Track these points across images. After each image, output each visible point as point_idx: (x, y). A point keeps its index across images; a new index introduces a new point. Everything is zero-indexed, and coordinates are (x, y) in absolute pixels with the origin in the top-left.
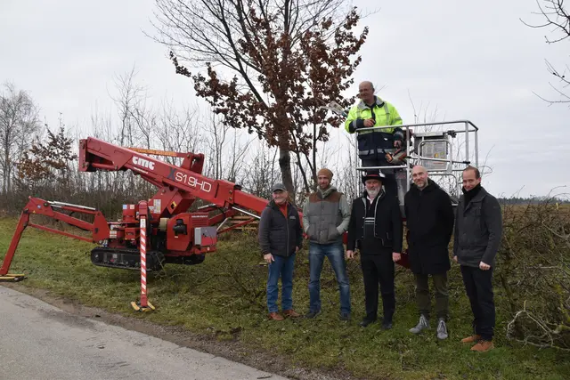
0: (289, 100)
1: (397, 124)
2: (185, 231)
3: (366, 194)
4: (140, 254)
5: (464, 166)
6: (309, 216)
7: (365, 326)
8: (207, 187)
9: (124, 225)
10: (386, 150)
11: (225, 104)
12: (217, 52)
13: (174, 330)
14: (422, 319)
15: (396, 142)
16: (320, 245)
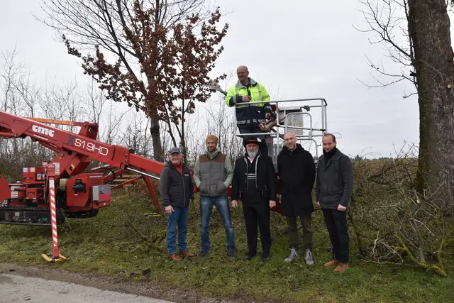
0: (163, 80)
1: (266, 101)
2: (84, 189)
3: (247, 155)
4: (50, 211)
5: (321, 133)
6: (200, 174)
7: (249, 259)
8: (104, 151)
9: (25, 185)
10: (259, 121)
11: (109, 82)
12: (100, 38)
13: (90, 276)
14: (293, 251)
15: (267, 114)
16: (210, 198)
